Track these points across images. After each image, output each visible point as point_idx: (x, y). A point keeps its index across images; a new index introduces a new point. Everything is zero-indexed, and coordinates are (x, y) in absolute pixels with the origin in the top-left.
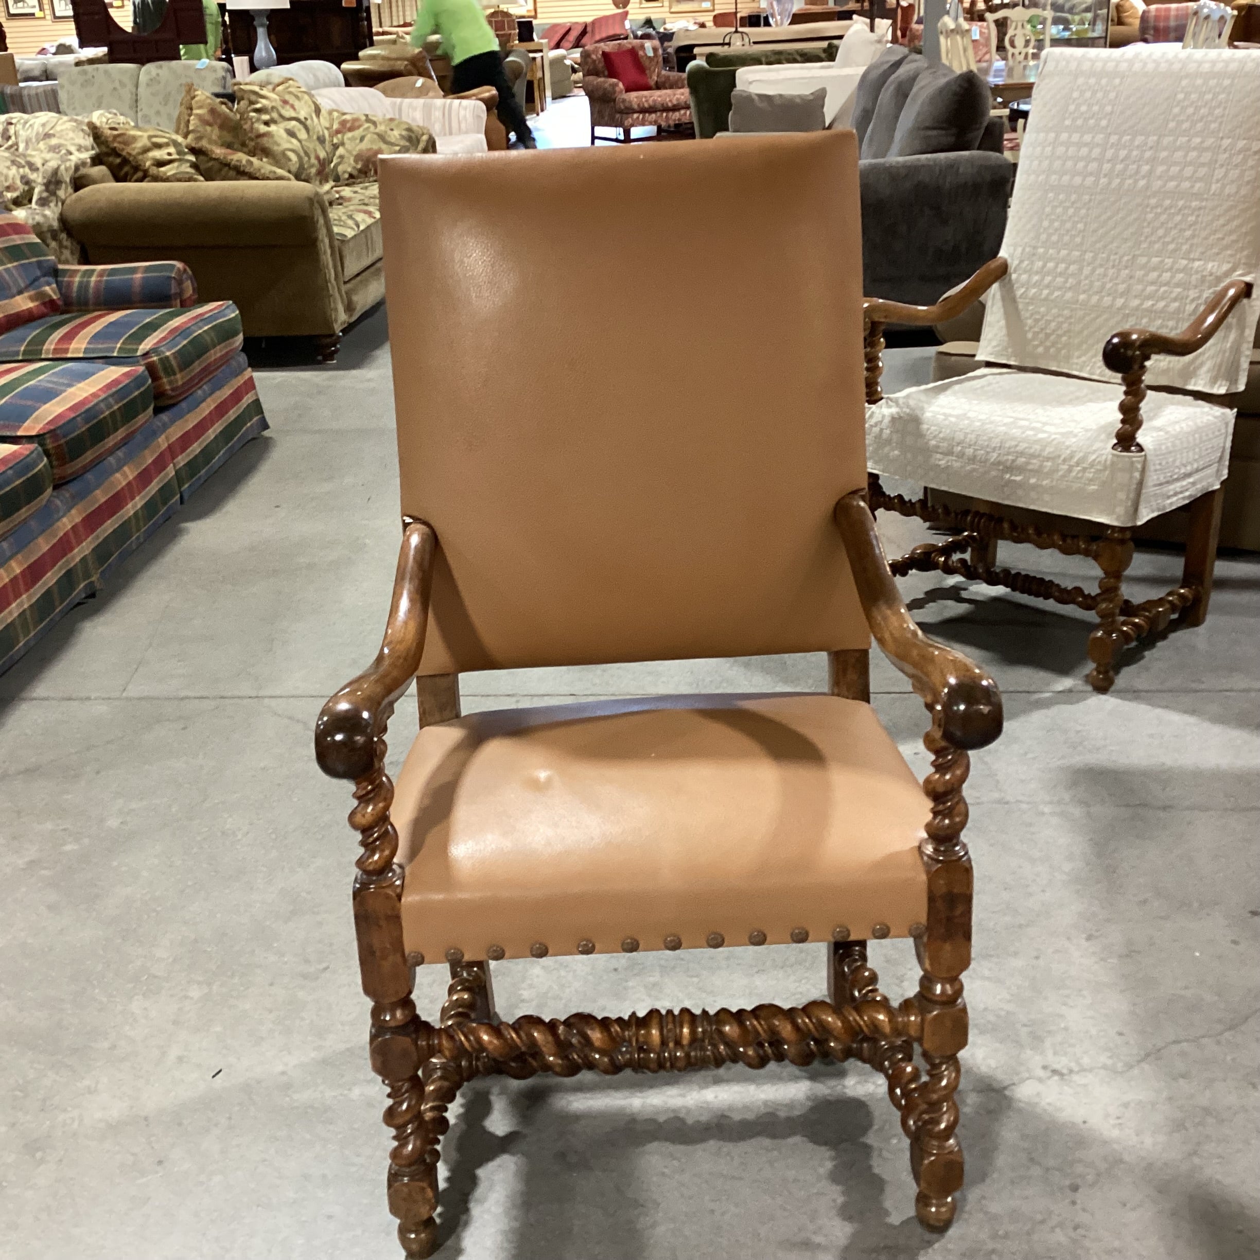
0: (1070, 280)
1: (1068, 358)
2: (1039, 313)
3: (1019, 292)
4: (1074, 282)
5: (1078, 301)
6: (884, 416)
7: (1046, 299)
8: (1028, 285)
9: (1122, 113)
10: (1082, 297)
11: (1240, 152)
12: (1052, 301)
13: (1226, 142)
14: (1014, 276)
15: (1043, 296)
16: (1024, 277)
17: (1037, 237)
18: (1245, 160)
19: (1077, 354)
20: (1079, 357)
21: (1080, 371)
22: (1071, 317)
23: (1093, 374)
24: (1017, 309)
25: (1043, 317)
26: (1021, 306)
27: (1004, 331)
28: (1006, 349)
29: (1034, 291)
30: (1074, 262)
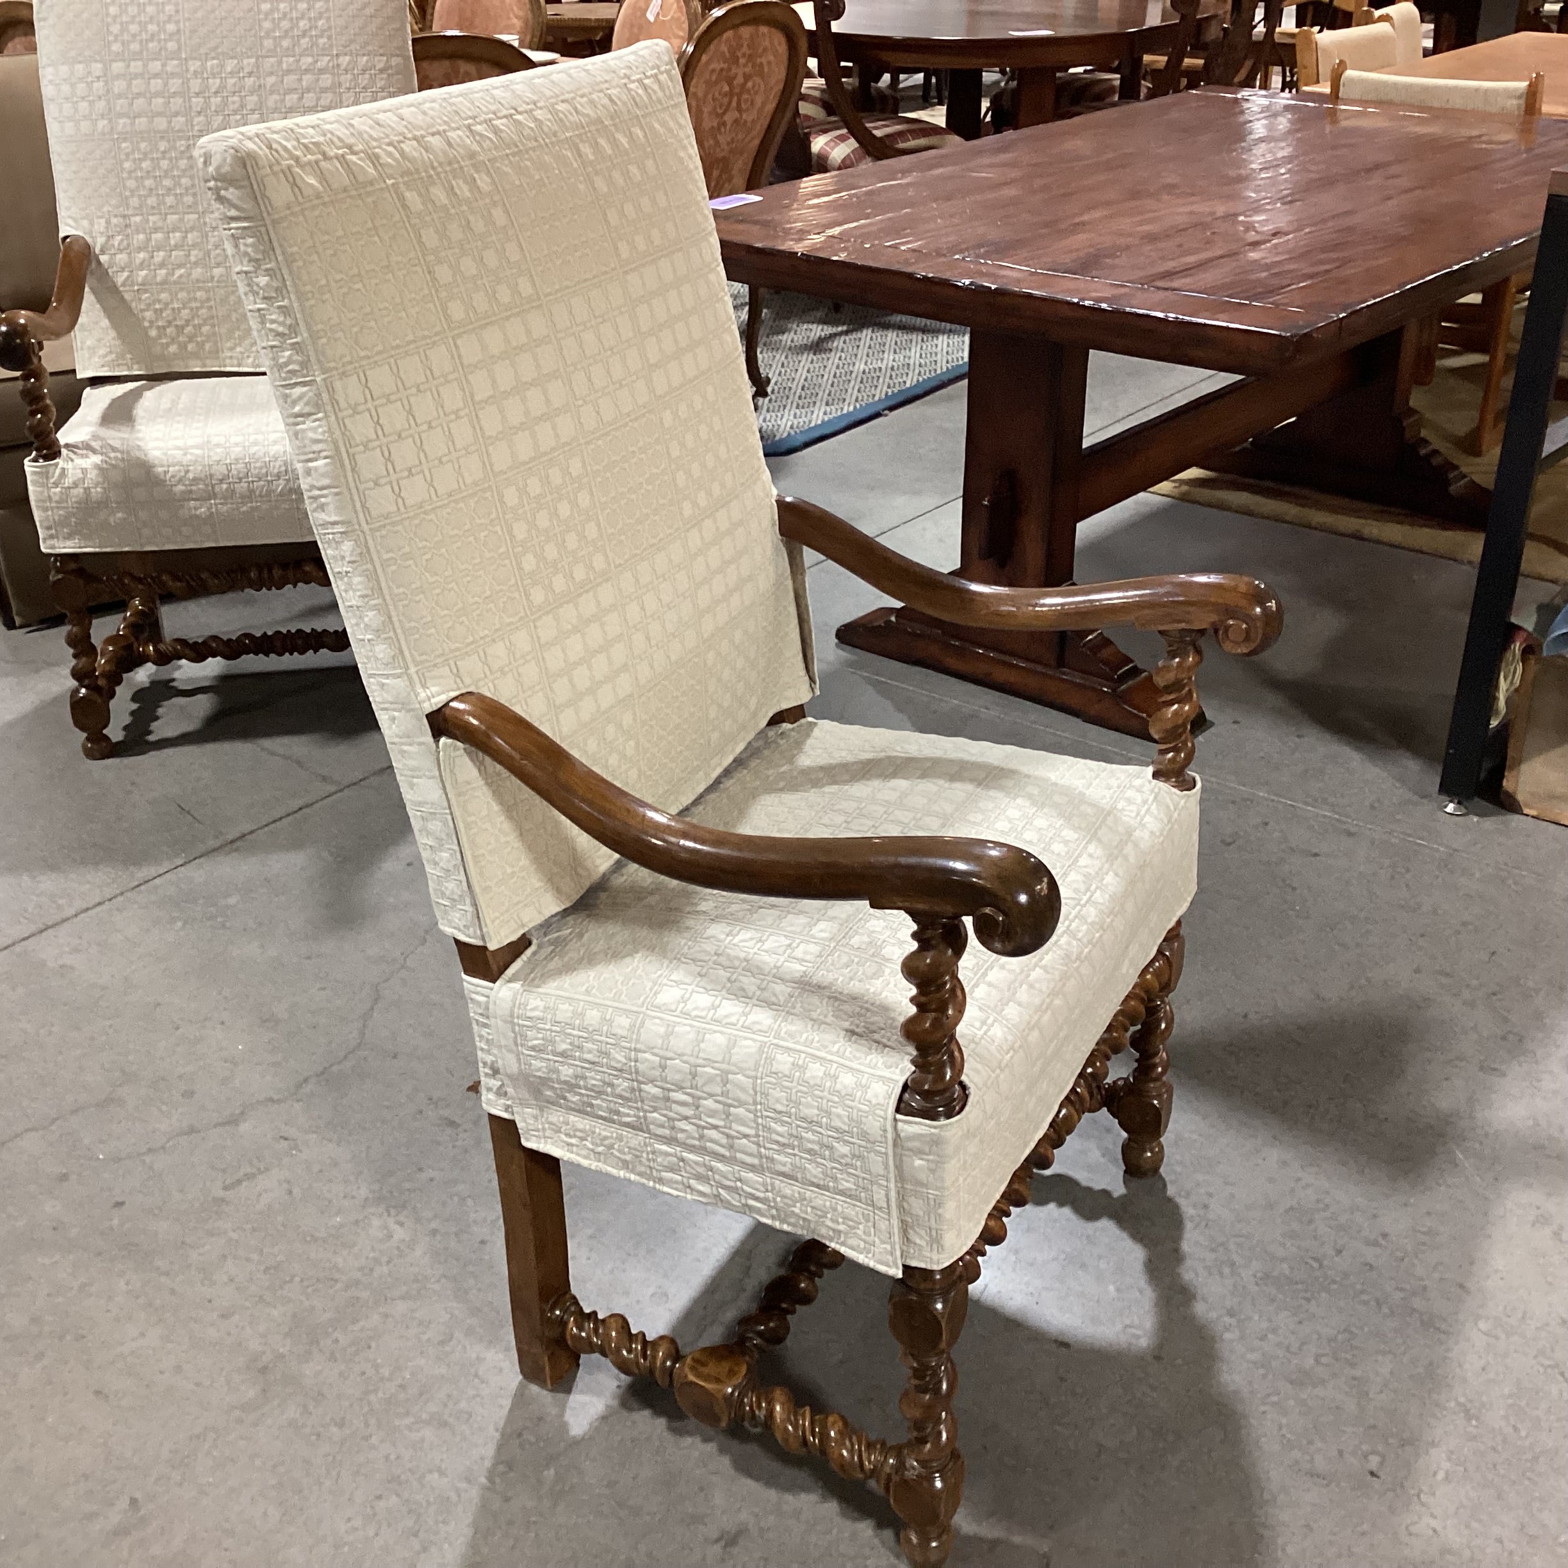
0: (193, 253)
1: (216, 353)
2: (159, 301)
3: (120, 279)
4: (201, 255)
5: (212, 278)
6: (84, 471)
7: (164, 282)
8: (127, 266)
9: (193, 31)
10: (217, 272)
11: (364, 71)
12: (175, 283)
13: (345, 60)
14: (103, 258)
15: (159, 279)
16: (122, 258)
17: (125, 201)
18: (372, 78)
19: (229, 345)
20: (231, 349)
21: (239, 365)
22: (208, 299)
23: (258, 366)
24: (122, 299)
25: (167, 304)
26: (127, 296)
27: (112, 334)
28: (121, 356)
29: (143, 273)
30: (192, 229)
